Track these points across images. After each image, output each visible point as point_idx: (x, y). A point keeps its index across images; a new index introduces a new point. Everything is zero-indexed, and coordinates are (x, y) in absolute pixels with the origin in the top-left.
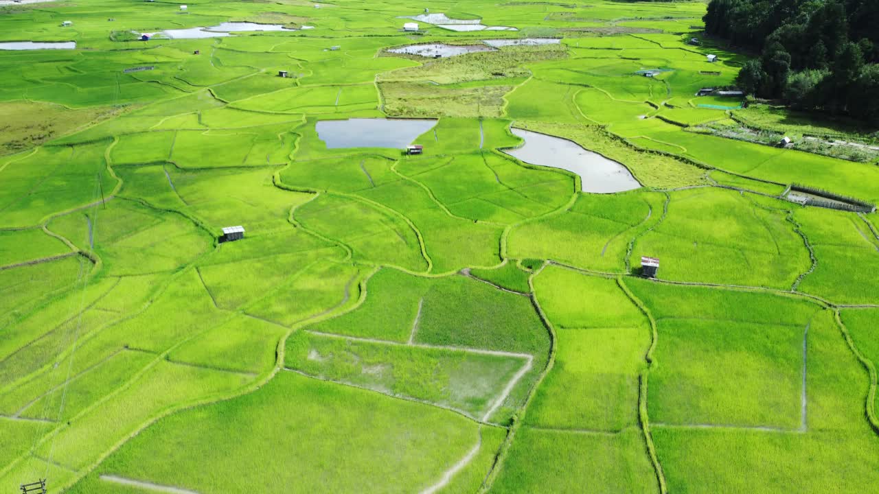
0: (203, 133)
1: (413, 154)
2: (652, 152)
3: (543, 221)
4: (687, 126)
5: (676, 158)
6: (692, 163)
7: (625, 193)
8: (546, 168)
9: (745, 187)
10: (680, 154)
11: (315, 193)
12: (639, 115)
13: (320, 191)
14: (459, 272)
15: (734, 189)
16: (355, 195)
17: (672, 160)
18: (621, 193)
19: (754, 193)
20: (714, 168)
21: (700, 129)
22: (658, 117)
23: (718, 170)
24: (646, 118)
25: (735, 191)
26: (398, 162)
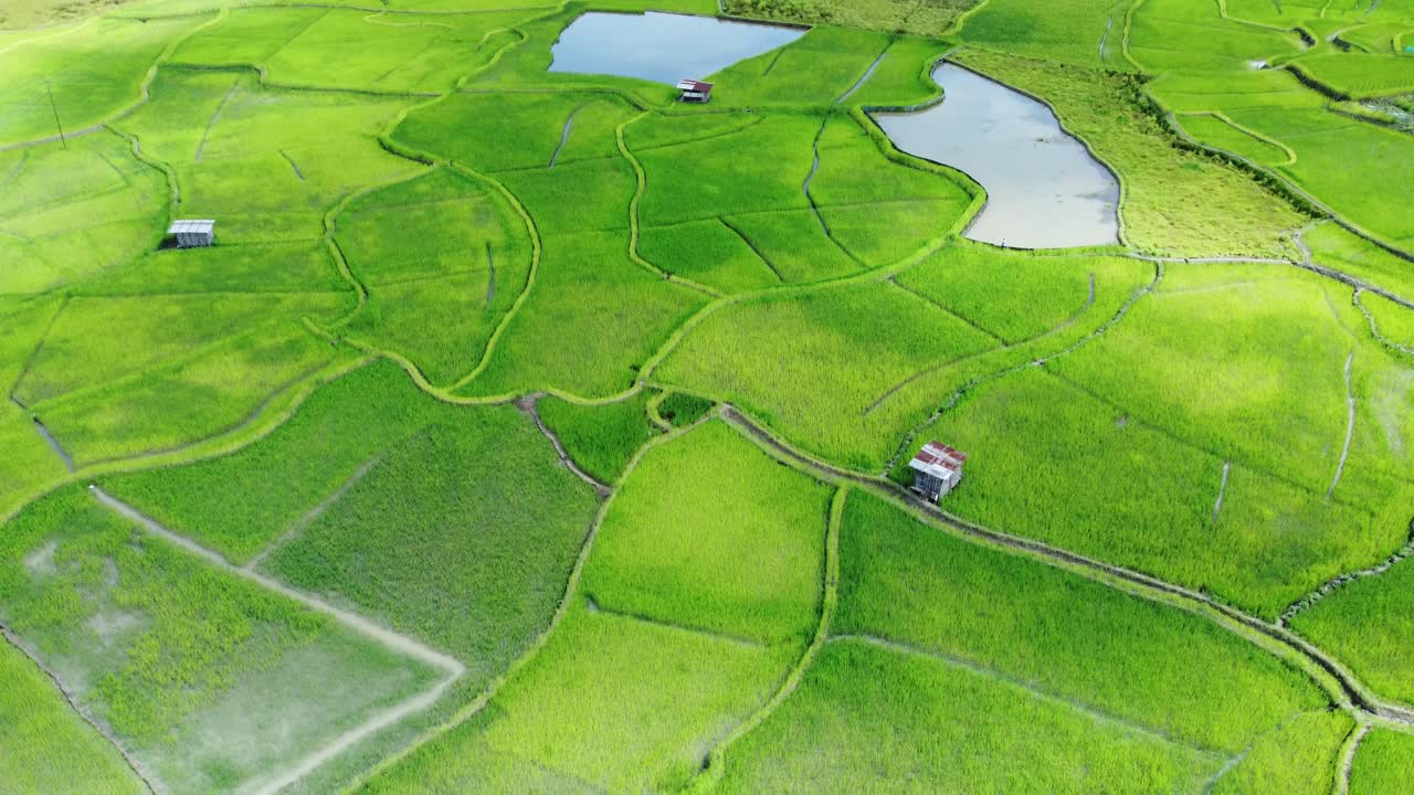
0: (366, 18)
1: (688, 100)
2: (1209, 154)
3: (809, 298)
4: (1344, 98)
5: (1258, 176)
6: (1285, 194)
7: (1058, 252)
8: (929, 165)
9: (1376, 280)
10: (1270, 167)
11: (430, 163)
12: (1253, 58)
13: (441, 161)
14: (517, 401)
15: (1343, 280)
16: (493, 181)
17: (1246, 179)
18: (1046, 252)
19: (1391, 298)
20: (1331, 217)
21: (1369, 110)
22: (1291, 69)
23: (1337, 222)
24: (1265, 67)
25: (1344, 287)
26: (647, 113)
